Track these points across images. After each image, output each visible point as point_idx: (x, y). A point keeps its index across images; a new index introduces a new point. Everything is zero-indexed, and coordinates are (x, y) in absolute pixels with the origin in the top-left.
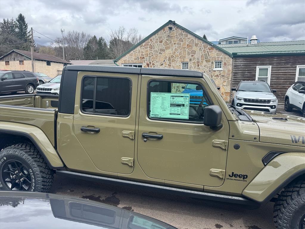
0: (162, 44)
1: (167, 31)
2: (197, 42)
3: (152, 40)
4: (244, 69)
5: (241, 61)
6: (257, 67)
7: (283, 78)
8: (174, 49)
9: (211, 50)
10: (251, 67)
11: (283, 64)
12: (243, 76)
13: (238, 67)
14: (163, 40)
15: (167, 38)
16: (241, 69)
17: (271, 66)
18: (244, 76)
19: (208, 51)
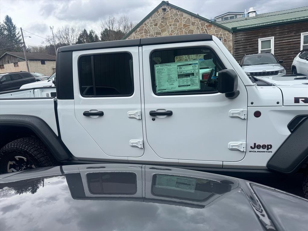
0: (157, 27)
1: (161, 13)
2: (194, 21)
3: (146, 24)
4: (246, 44)
5: (242, 36)
6: (259, 39)
7: (287, 48)
8: (170, 31)
9: (208, 28)
10: (252, 40)
11: (286, 33)
12: (244, 51)
13: (239, 42)
14: (158, 23)
15: (162, 20)
16: (242, 44)
17: (273, 37)
18: (246, 51)
19: (206, 28)
